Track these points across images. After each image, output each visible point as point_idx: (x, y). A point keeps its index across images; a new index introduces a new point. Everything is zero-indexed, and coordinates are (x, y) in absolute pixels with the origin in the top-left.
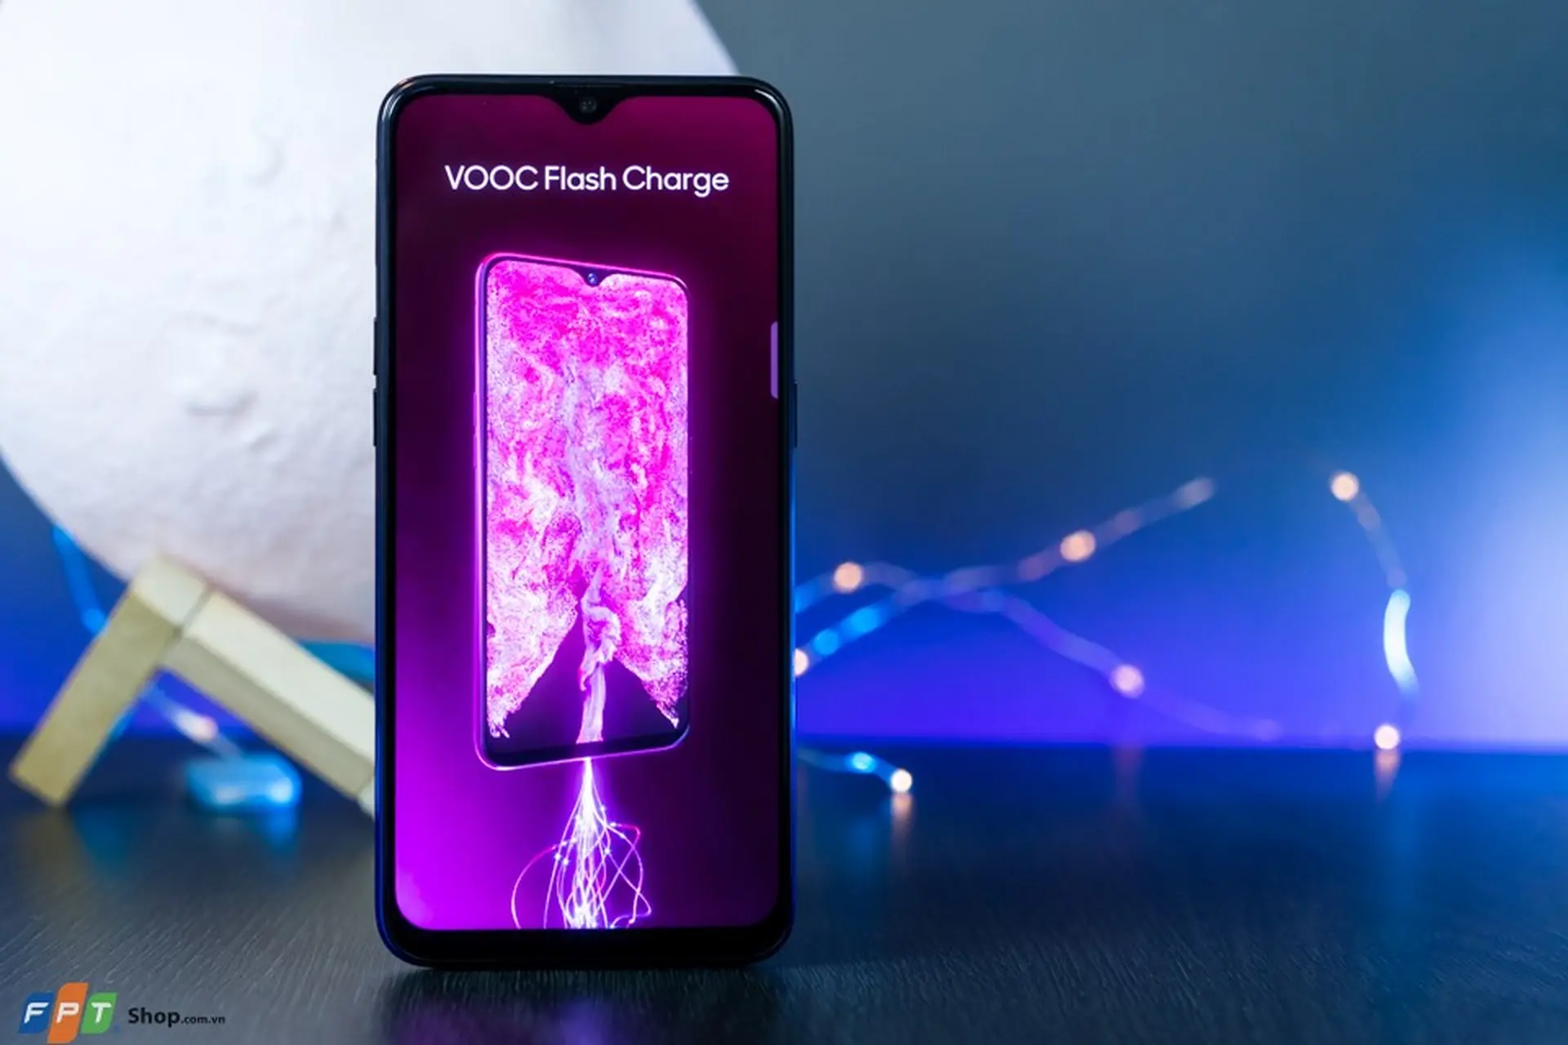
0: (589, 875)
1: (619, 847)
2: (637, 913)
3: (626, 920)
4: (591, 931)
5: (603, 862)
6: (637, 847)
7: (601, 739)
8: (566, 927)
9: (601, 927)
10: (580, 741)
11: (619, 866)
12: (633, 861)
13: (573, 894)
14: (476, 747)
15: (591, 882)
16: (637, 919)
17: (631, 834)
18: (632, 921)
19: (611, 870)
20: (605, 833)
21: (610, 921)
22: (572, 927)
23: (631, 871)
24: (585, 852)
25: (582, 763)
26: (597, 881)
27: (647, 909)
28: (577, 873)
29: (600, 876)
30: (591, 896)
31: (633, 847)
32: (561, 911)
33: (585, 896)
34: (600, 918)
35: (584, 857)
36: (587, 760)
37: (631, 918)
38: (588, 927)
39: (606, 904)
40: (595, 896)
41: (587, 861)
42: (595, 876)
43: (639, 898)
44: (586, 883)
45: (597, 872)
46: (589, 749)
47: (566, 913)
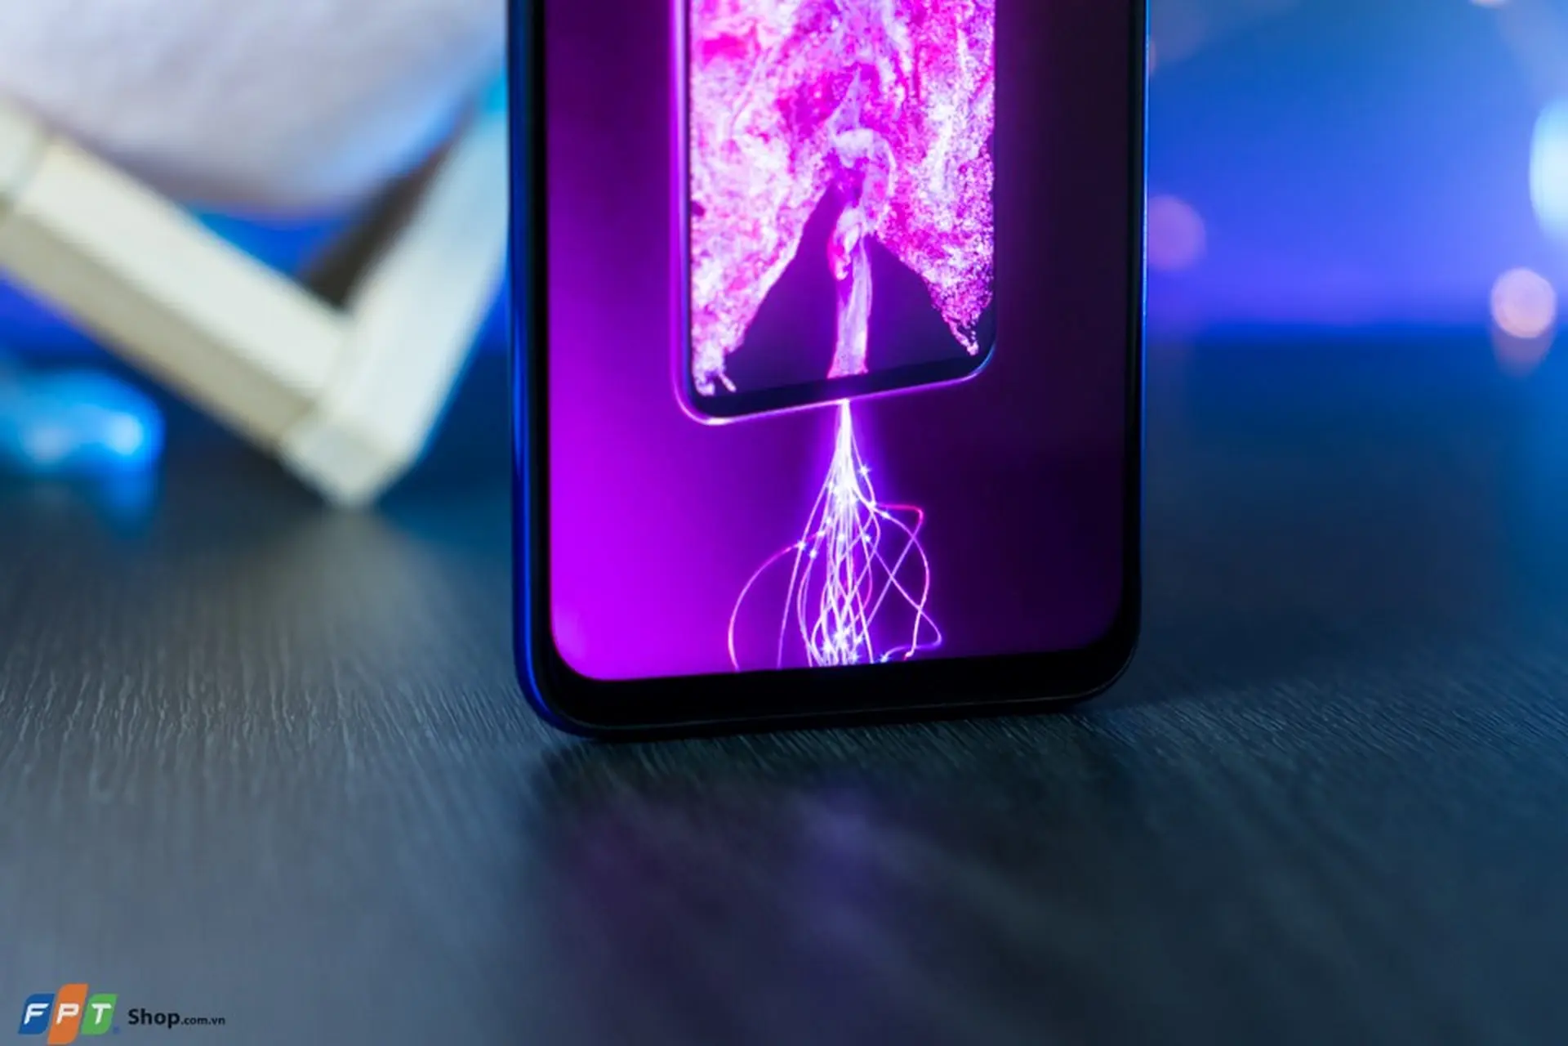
0: (846, 590)
1: (891, 540)
2: (918, 643)
3: (904, 652)
4: (850, 667)
5: (868, 565)
6: (919, 537)
7: (866, 371)
8: (811, 664)
9: (865, 662)
10: (834, 372)
11: (891, 569)
12: (913, 560)
13: (823, 619)
14: (676, 392)
15: (848, 599)
16: (916, 651)
17: (910, 519)
18: (909, 654)
19: (880, 577)
20: (873, 523)
21: (878, 652)
22: (820, 665)
23: (911, 577)
24: (840, 554)
25: (835, 410)
26: (859, 598)
27: (936, 638)
28: (828, 585)
29: (863, 589)
30: (847, 622)
31: (913, 538)
32: (803, 644)
33: (840, 621)
34: (862, 649)
35: (839, 559)
36: (844, 404)
37: (909, 650)
38: (845, 662)
39: (869, 629)
40: (853, 620)
41: (844, 564)
42: (856, 588)
43: (922, 618)
44: (841, 602)
45: (858, 583)
46: (847, 386)
47: (811, 647)
